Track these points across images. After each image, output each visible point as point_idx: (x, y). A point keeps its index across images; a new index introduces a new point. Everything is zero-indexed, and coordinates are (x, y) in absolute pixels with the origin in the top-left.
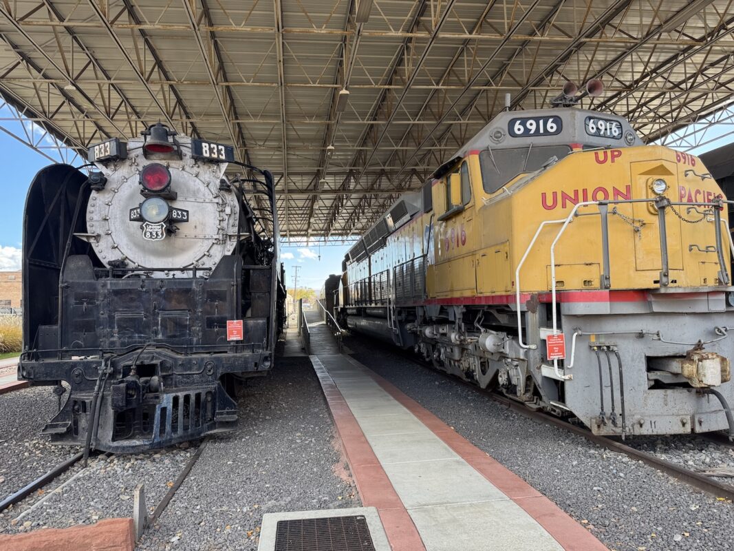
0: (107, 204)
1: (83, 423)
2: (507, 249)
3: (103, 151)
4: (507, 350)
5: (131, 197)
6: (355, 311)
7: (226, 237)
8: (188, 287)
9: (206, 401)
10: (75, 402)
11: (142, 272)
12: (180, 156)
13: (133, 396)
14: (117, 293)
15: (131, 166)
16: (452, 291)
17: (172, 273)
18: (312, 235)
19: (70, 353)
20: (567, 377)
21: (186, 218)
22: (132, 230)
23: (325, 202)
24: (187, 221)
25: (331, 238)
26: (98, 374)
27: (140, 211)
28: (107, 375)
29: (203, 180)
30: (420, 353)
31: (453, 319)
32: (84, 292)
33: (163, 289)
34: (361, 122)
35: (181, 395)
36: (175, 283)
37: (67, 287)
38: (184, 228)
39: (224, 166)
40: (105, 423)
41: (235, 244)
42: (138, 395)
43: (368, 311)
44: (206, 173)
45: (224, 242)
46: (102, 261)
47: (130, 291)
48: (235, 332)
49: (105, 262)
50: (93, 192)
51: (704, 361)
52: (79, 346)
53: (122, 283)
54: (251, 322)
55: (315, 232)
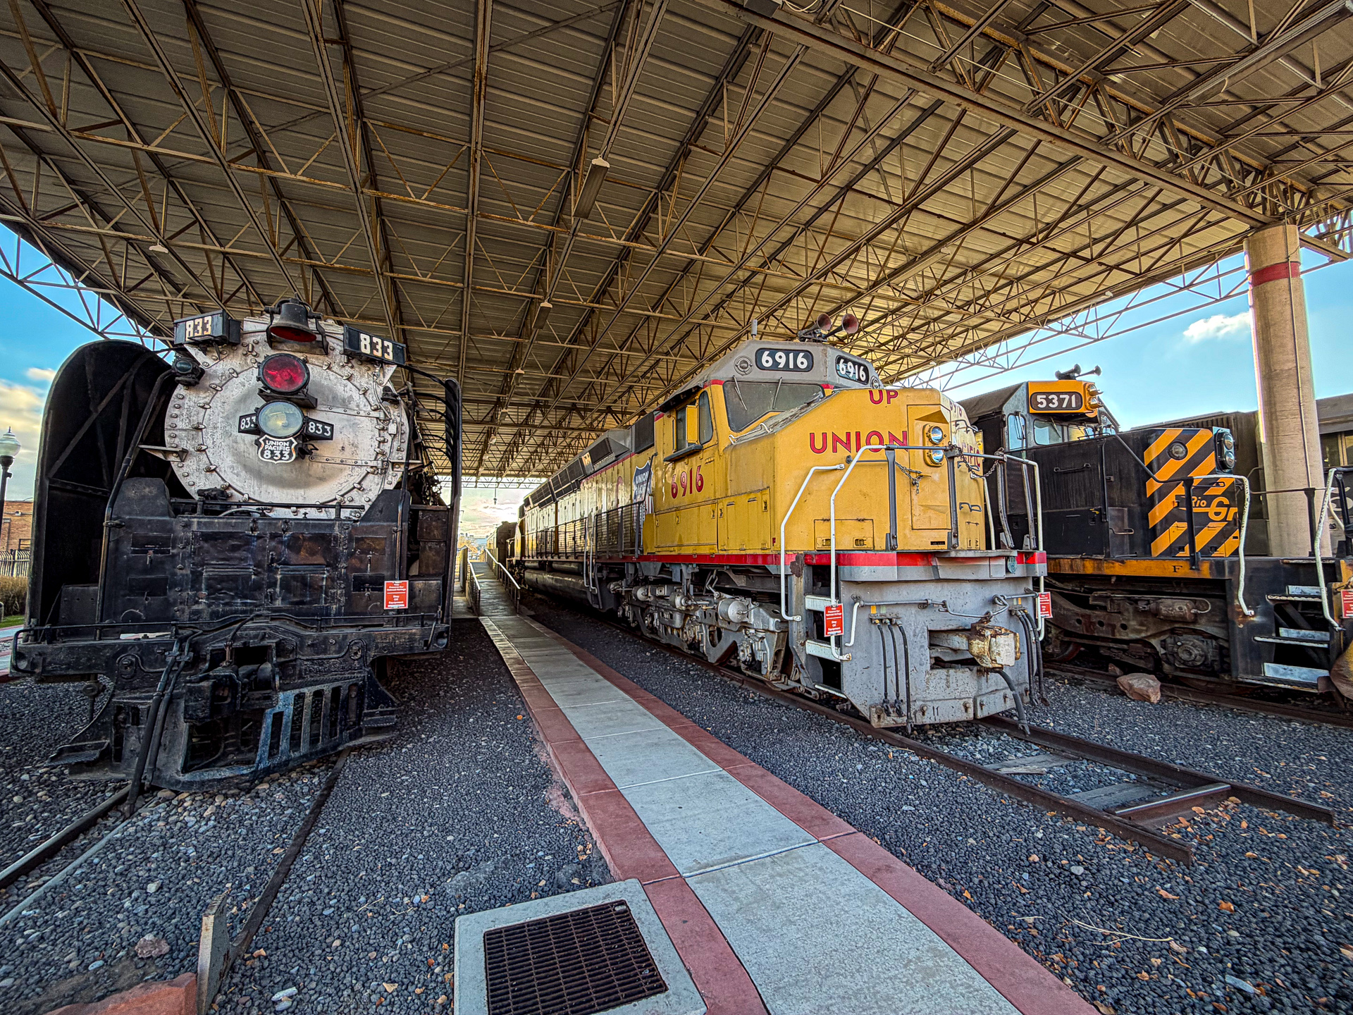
0: (203, 407)
1: (133, 742)
2: (766, 497)
3: (199, 328)
4: (752, 620)
5: (244, 399)
6: (536, 564)
7: (388, 465)
8: (327, 532)
9: (348, 696)
10: (120, 709)
11: (254, 508)
12: (325, 350)
13: (225, 698)
14: (207, 537)
15: (246, 355)
16: (680, 546)
17: (302, 511)
18: (483, 475)
19: (117, 629)
20: (844, 658)
21: (329, 434)
22: (242, 447)
23: (504, 436)
24: (331, 438)
25: (505, 479)
26: (164, 662)
27: (257, 419)
28: (182, 664)
29: (358, 385)
30: (624, 618)
31: (679, 580)
32: (151, 534)
33: (288, 534)
34: (560, 344)
35: (309, 691)
36: (307, 525)
37: (119, 526)
38: (325, 450)
39: (390, 370)
40: (172, 742)
41: (400, 474)
42: (234, 698)
43: (555, 565)
44: (363, 377)
45: (384, 472)
46: (188, 488)
47: (231, 536)
48: (396, 598)
49: (192, 491)
50: (180, 386)
51: (998, 637)
52: (136, 618)
53: (218, 524)
54: (419, 584)
55: (487, 472)
